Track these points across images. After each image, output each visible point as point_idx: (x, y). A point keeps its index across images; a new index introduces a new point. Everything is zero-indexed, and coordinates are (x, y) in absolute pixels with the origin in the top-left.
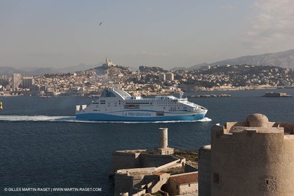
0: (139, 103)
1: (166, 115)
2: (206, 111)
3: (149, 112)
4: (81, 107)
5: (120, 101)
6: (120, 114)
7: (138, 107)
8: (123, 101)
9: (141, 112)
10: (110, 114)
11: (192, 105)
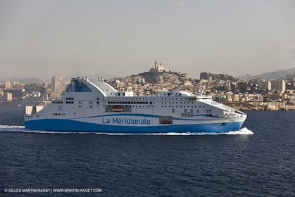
0: (131, 102)
1: (175, 122)
2: (245, 117)
3: (147, 118)
4: (34, 109)
5: (100, 98)
6: (98, 121)
7: (128, 108)
8: (104, 99)
9: (134, 118)
10: (82, 120)
11: (220, 106)
